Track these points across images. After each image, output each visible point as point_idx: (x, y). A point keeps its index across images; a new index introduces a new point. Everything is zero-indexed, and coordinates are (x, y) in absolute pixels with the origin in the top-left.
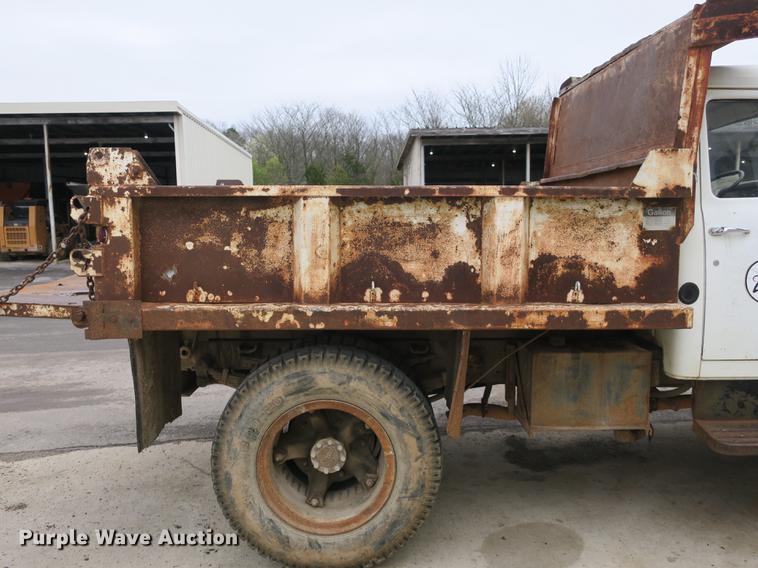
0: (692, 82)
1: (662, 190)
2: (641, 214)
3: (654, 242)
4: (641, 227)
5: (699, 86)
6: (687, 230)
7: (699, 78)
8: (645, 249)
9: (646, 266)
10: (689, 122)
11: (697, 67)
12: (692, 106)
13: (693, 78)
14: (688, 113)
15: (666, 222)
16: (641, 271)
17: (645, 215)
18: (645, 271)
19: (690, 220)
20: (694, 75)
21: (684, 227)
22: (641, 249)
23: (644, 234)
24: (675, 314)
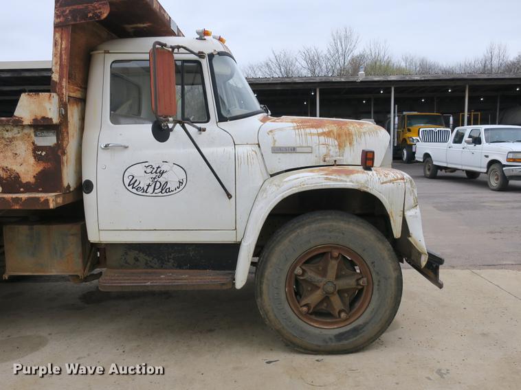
0: (59, 50)
1: (33, 120)
2: (33, 135)
3: (44, 153)
4: (33, 143)
5: (63, 52)
6: (64, 146)
7: (63, 46)
8: (38, 158)
9: (39, 169)
10: (59, 75)
11: (61, 39)
12: (60, 65)
13: (59, 47)
14: (58, 69)
15: (49, 140)
16: (37, 172)
17: (36, 135)
18: (39, 172)
19: (67, 139)
20: (60, 45)
21: (62, 143)
22: (35, 158)
23: (36, 149)
24: (42, 200)
